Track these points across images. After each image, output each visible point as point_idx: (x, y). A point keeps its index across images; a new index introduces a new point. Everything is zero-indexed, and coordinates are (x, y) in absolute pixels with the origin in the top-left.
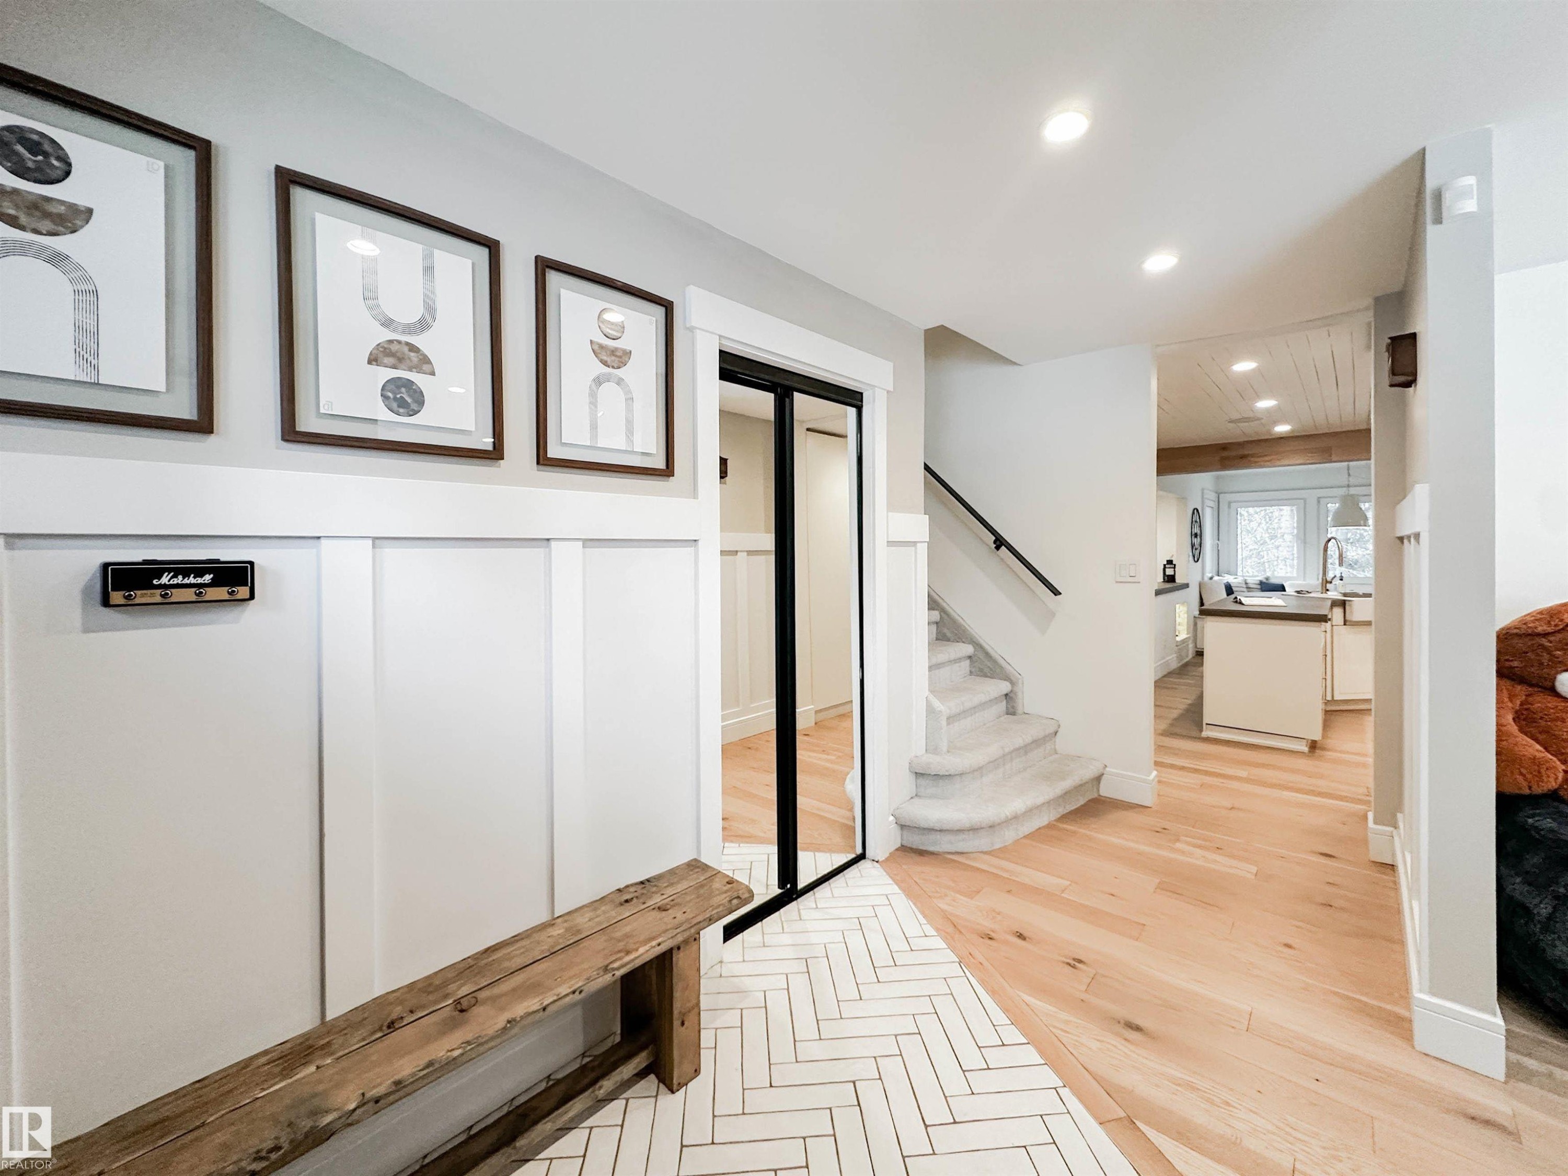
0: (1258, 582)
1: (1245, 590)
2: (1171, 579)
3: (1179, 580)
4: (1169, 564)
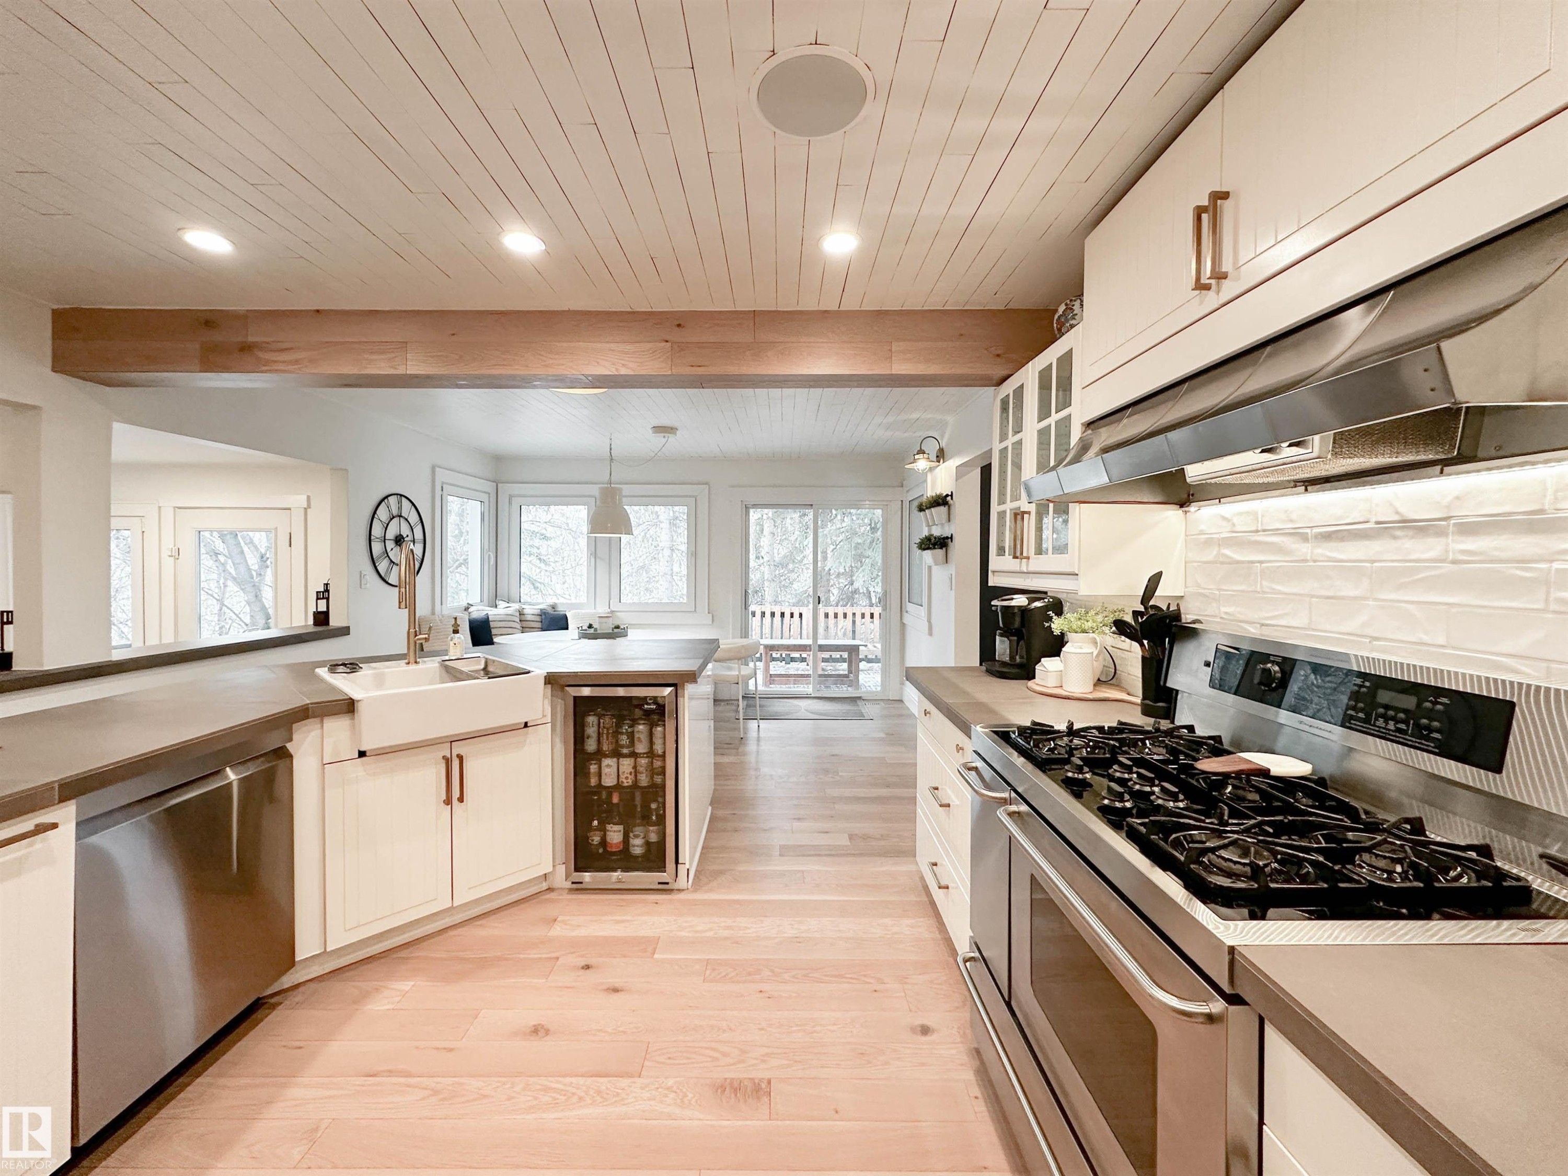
0: (538, 612)
1: (514, 625)
3: (335, 621)
4: (324, 594)
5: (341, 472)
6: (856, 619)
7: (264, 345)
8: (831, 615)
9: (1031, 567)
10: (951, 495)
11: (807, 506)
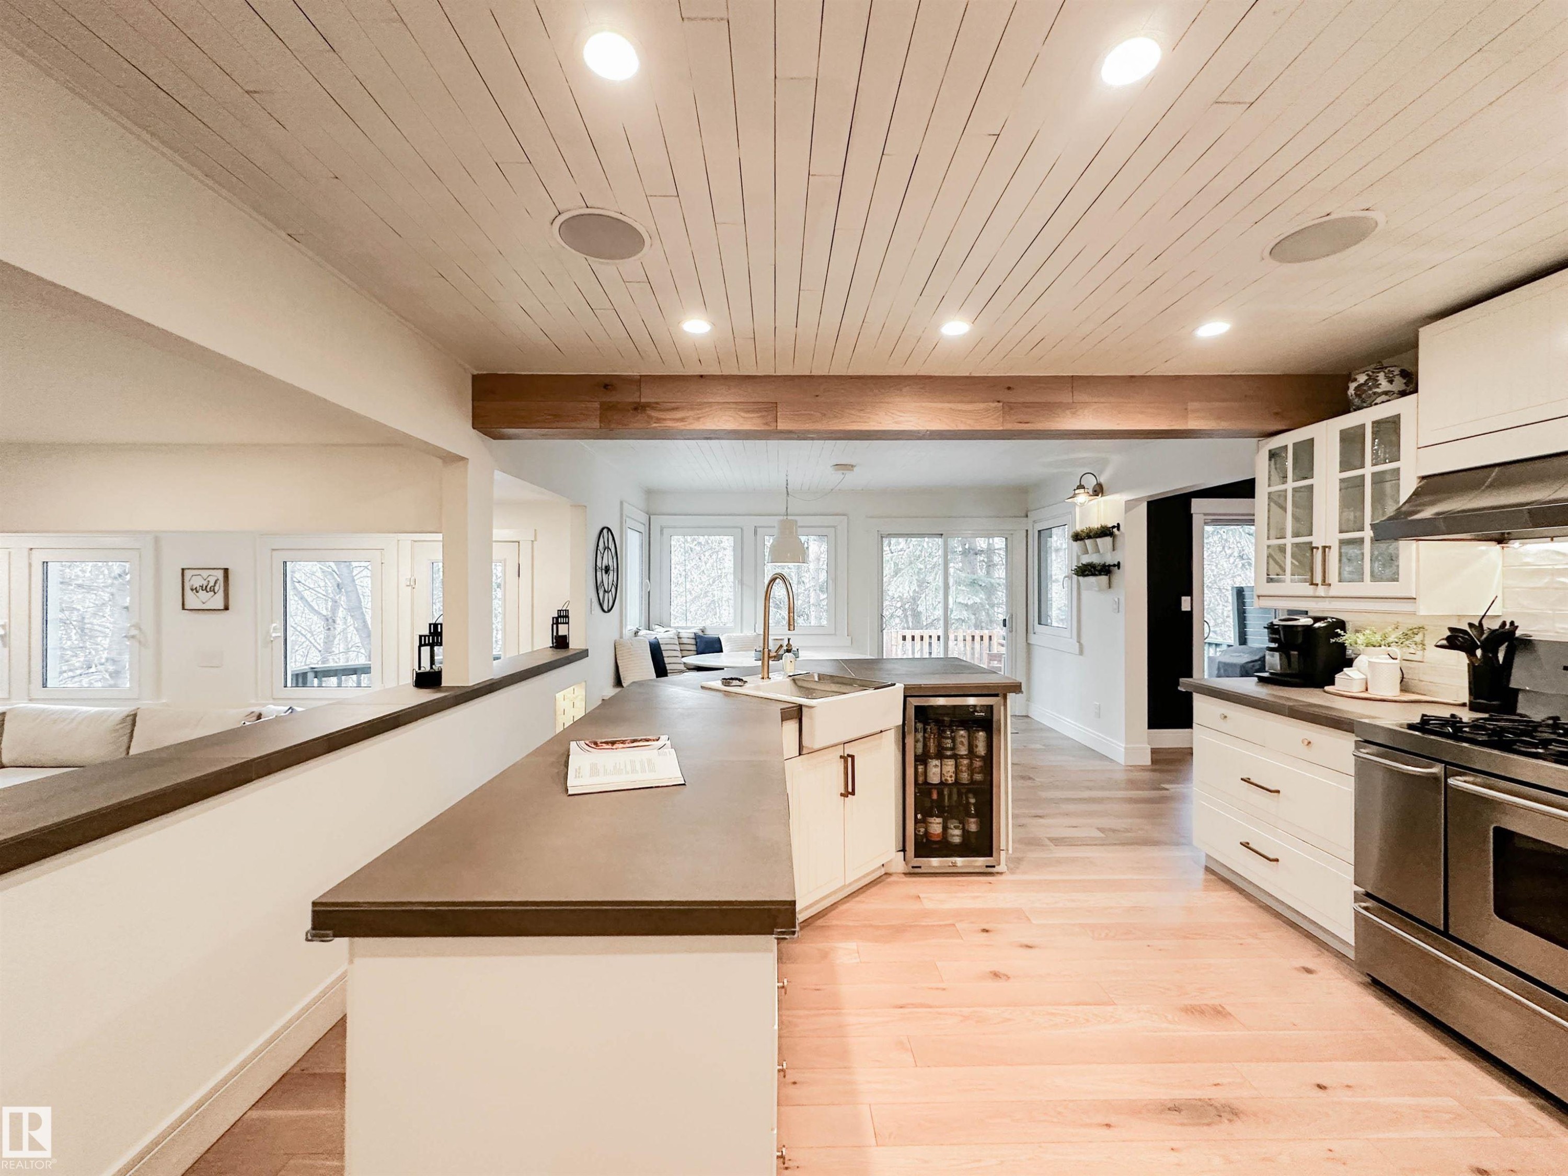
0: (693, 635)
1: (678, 648)
2: (561, 642)
3: (575, 644)
4: (562, 617)
5: (580, 507)
6: (933, 641)
7: (655, 405)
8: (909, 638)
9: (1333, 592)
10: (1118, 527)
11: (938, 536)
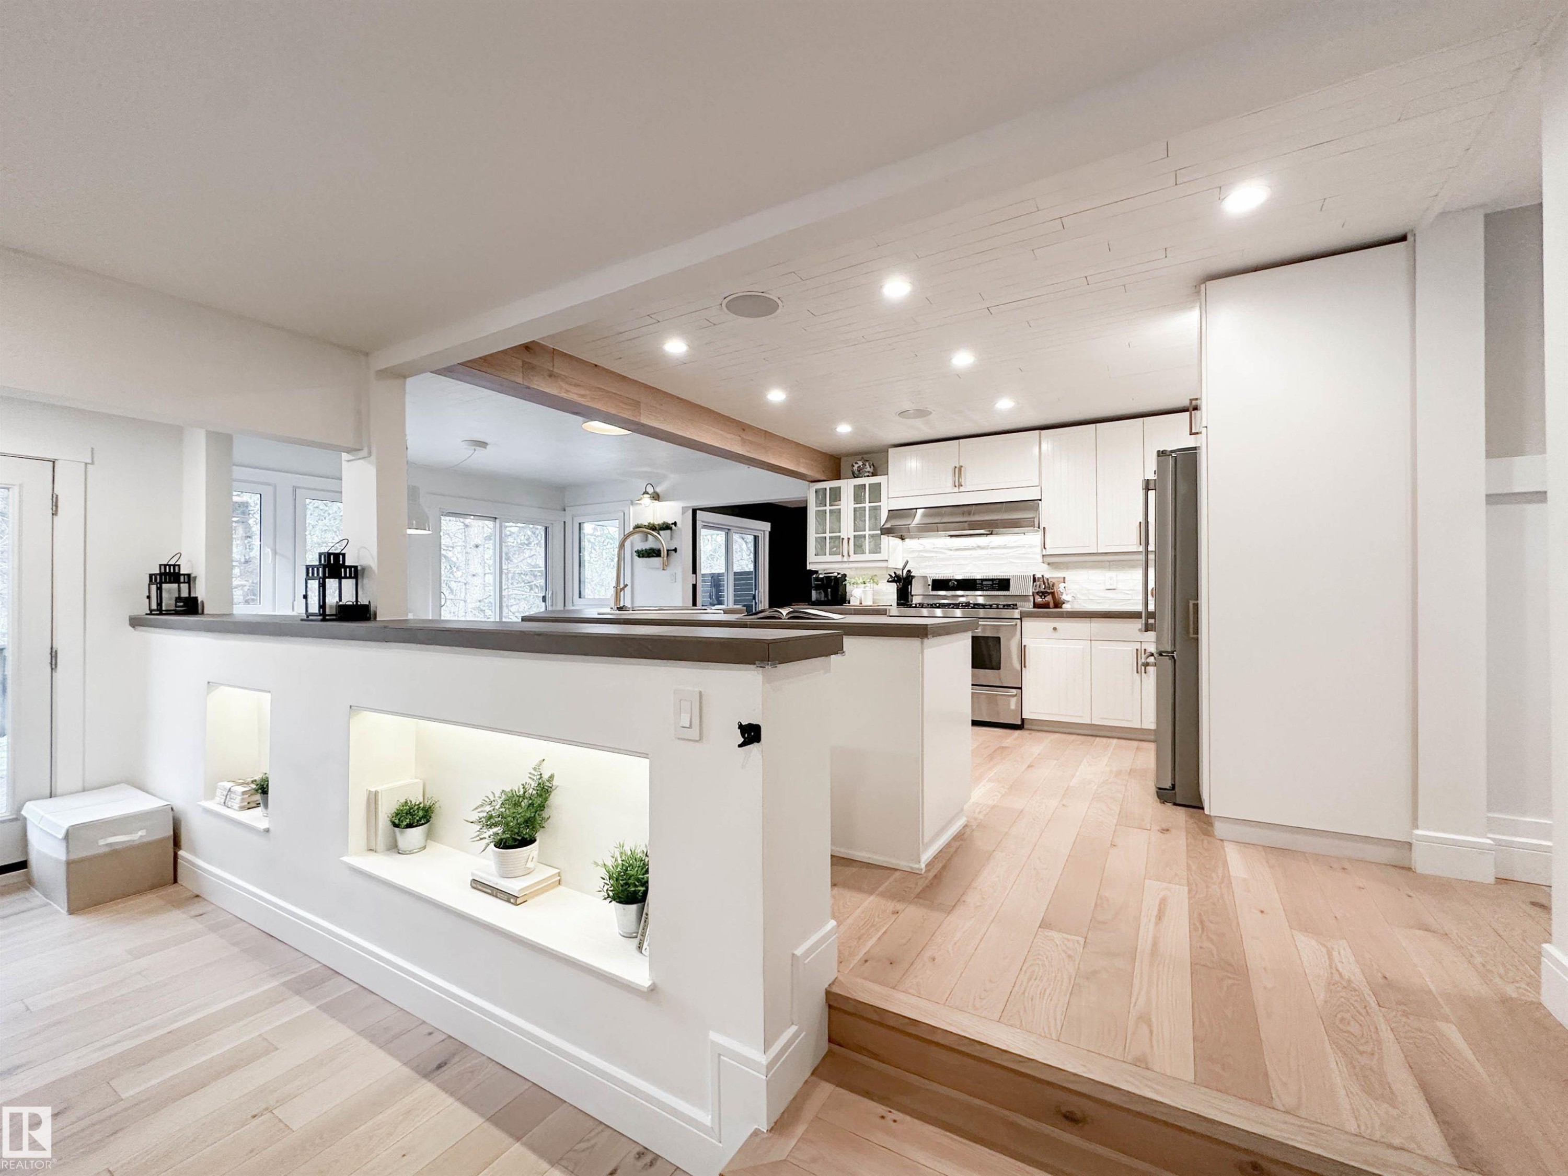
7: (564, 377)
9: (851, 559)
10: (675, 524)
11: (492, 519)
